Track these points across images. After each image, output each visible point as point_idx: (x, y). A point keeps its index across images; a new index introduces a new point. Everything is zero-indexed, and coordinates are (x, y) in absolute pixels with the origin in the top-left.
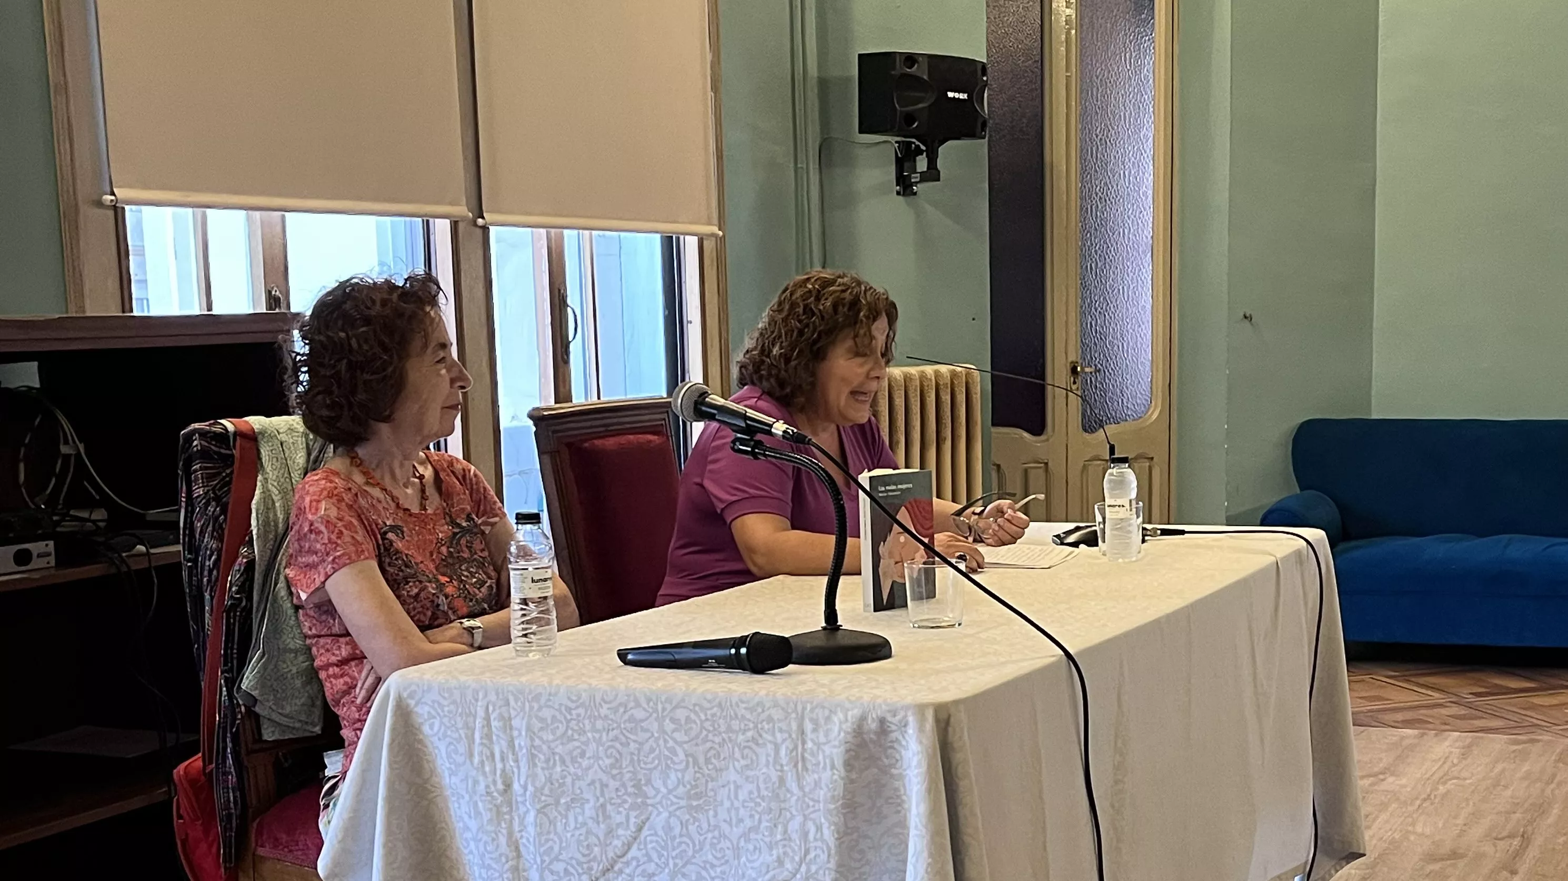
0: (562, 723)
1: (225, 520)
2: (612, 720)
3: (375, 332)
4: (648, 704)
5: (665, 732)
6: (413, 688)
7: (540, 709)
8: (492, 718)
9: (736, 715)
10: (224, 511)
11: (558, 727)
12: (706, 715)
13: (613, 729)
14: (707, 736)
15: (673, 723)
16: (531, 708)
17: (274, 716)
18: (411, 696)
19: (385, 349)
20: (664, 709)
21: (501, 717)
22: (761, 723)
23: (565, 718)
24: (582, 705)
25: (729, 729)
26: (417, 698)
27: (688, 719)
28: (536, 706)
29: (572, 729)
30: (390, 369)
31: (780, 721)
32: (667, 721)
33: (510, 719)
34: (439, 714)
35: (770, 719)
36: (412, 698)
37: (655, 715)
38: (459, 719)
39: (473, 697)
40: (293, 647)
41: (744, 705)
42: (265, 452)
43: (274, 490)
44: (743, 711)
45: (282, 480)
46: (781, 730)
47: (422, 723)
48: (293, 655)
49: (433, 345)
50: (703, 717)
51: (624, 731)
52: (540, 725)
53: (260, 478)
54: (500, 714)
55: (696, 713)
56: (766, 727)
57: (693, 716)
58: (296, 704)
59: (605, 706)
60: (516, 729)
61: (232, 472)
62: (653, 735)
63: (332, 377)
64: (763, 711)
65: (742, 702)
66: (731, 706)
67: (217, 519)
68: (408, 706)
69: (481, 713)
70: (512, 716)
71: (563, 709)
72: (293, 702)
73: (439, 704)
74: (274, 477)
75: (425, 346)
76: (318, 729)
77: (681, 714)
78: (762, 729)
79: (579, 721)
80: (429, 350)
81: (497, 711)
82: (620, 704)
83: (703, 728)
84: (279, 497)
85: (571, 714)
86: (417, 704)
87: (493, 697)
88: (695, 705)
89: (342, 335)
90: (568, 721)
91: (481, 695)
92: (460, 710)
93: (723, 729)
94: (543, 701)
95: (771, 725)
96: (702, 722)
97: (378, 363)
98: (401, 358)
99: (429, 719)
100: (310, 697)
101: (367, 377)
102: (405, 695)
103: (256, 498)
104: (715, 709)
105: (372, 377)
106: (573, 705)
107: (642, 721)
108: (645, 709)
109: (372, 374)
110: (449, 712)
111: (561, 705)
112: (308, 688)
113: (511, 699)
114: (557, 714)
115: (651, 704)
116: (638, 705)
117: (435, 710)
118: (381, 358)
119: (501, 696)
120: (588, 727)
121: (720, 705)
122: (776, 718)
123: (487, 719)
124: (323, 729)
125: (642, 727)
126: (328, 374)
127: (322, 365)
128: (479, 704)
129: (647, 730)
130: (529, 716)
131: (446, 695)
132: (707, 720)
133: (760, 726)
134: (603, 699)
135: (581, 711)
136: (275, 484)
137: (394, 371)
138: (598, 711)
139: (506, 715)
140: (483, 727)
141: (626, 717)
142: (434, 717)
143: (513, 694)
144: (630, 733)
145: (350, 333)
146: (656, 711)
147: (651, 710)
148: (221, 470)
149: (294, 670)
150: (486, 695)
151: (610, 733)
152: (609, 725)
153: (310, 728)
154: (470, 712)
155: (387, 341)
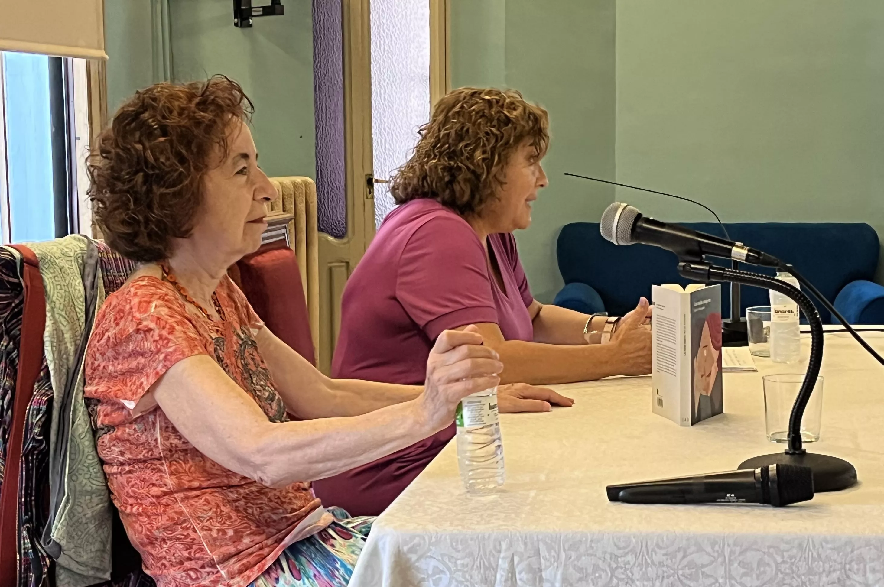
0: (604, 571)
1: (18, 355)
2: (668, 567)
3: (171, 142)
4: (713, 548)
5: (731, 578)
6: (416, 540)
7: (578, 558)
8: (517, 571)
9: (819, 556)
10: (17, 346)
11: (600, 577)
12: (783, 557)
13: (668, 577)
14: (784, 579)
15: (743, 567)
16: (568, 558)
17: (74, 567)
18: (412, 550)
19: (182, 160)
20: (732, 553)
21: (530, 569)
22: (850, 563)
23: (610, 565)
24: (633, 551)
25: (810, 571)
26: (420, 553)
27: (760, 563)
28: (573, 555)
29: (617, 578)
30: (186, 182)
31: (872, 560)
32: (736, 565)
33: (540, 570)
34: (449, 569)
35: (861, 560)
36: (415, 552)
37: (720, 560)
38: (475, 573)
39: (495, 548)
40: (89, 489)
41: (830, 546)
42: (48, 279)
43: (63, 320)
44: (829, 551)
45: (69, 308)
46: (874, 571)
47: (423, 579)
48: (88, 497)
49: (233, 155)
50: (779, 560)
51: (682, 578)
52: (578, 575)
53: (48, 308)
54: (529, 565)
55: (770, 555)
56: (856, 567)
57: (767, 559)
58: (91, 551)
59: (661, 552)
60: (548, 580)
61: (21, 302)
62: (717, 581)
63: (128, 191)
64: (852, 551)
65: (827, 542)
66: (814, 547)
67: (9, 353)
68: (409, 560)
69: (504, 565)
70: (543, 567)
71: (608, 557)
72: (89, 548)
73: (451, 558)
74: (62, 307)
75: (226, 154)
76: (107, 576)
77: (752, 557)
78: (850, 570)
79: (626, 569)
80: (229, 161)
81: (526, 562)
82: (679, 549)
83: (778, 570)
84: (68, 328)
85: (617, 562)
86: (418, 560)
87: (521, 548)
88: (769, 547)
89: (139, 147)
90: (613, 571)
91: (504, 546)
92: (478, 563)
93: (803, 570)
94: (582, 549)
95: (862, 565)
96: (777, 564)
97: (176, 174)
98: (197, 169)
99: (434, 574)
100: (102, 542)
101: (162, 190)
102: (405, 549)
103: (48, 329)
104: (794, 551)
105: (168, 191)
106: (619, 552)
107: (703, 566)
108: (708, 554)
109: (167, 188)
110: (463, 565)
111: (605, 553)
112: (100, 531)
113: (542, 548)
114: (600, 563)
115: (717, 548)
116: (700, 549)
117: (445, 564)
118: (177, 170)
119: (529, 546)
120: (636, 576)
121: (800, 546)
122: (867, 557)
123: (512, 571)
124: (112, 575)
125: (703, 573)
126: (125, 188)
127: (118, 179)
128: (502, 555)
129: (708, 576)
130: (565, 565)
131: (460, 547)
132: (784, 562)
133: (848, 567)
134: (658, 545)
135: (630, 558)
136: (63, 313)
137: (191, 183)
138: (651, 558)
139: (536, 566)
140: (506, 581)
141: (685, 562)
142: (442, 572)
143: (546, 543)
144: (690, 580)
145: (147, 145)
146: (722, 554)
147: (716, 555)
148: (10, 301)
149: (89, 515)
150: (510, 545)
151: (666, 581)
152: (664, 572)
153: (100, 575)
154: (490, 564)
155: (184, 151)
